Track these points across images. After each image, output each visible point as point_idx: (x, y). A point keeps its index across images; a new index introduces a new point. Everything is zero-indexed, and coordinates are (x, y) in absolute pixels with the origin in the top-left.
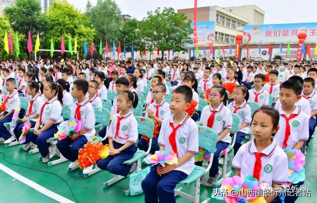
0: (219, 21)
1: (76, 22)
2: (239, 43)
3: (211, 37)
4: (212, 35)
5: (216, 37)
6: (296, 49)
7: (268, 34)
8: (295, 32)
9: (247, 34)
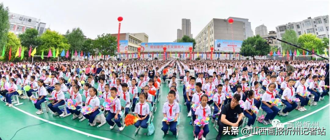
0: (130, 40)
1: (59, 40)
2: (139, 51)
3: (126, 48)
4: (127, 47)
5: (129, 48)
6: (163, 55)
7: (151, 47)
8: (162, 47)
9: (142, 47)
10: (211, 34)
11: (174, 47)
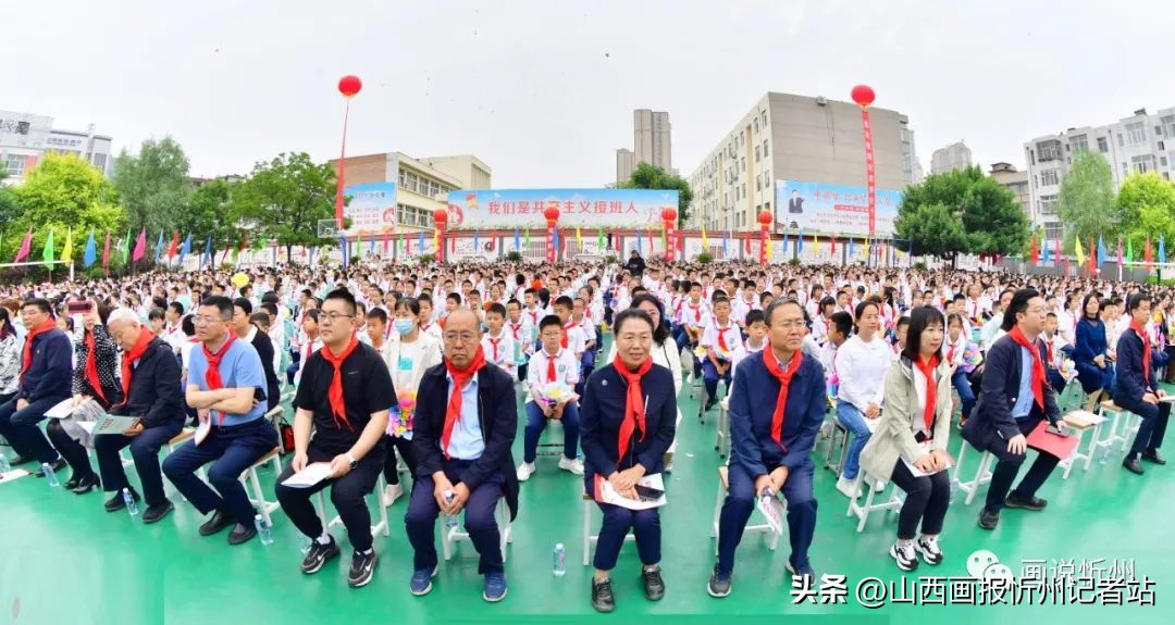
0: (405, 181)
1: (85, 193)
2: (439, 227)
3: (390, 216)
4: (391, 210)
5: (400, 214)
6: (544, 239)
7: (494, 208)
8: (539, 206)
9: (455, 209)
10: (758, 160)
11: (591, 208)
